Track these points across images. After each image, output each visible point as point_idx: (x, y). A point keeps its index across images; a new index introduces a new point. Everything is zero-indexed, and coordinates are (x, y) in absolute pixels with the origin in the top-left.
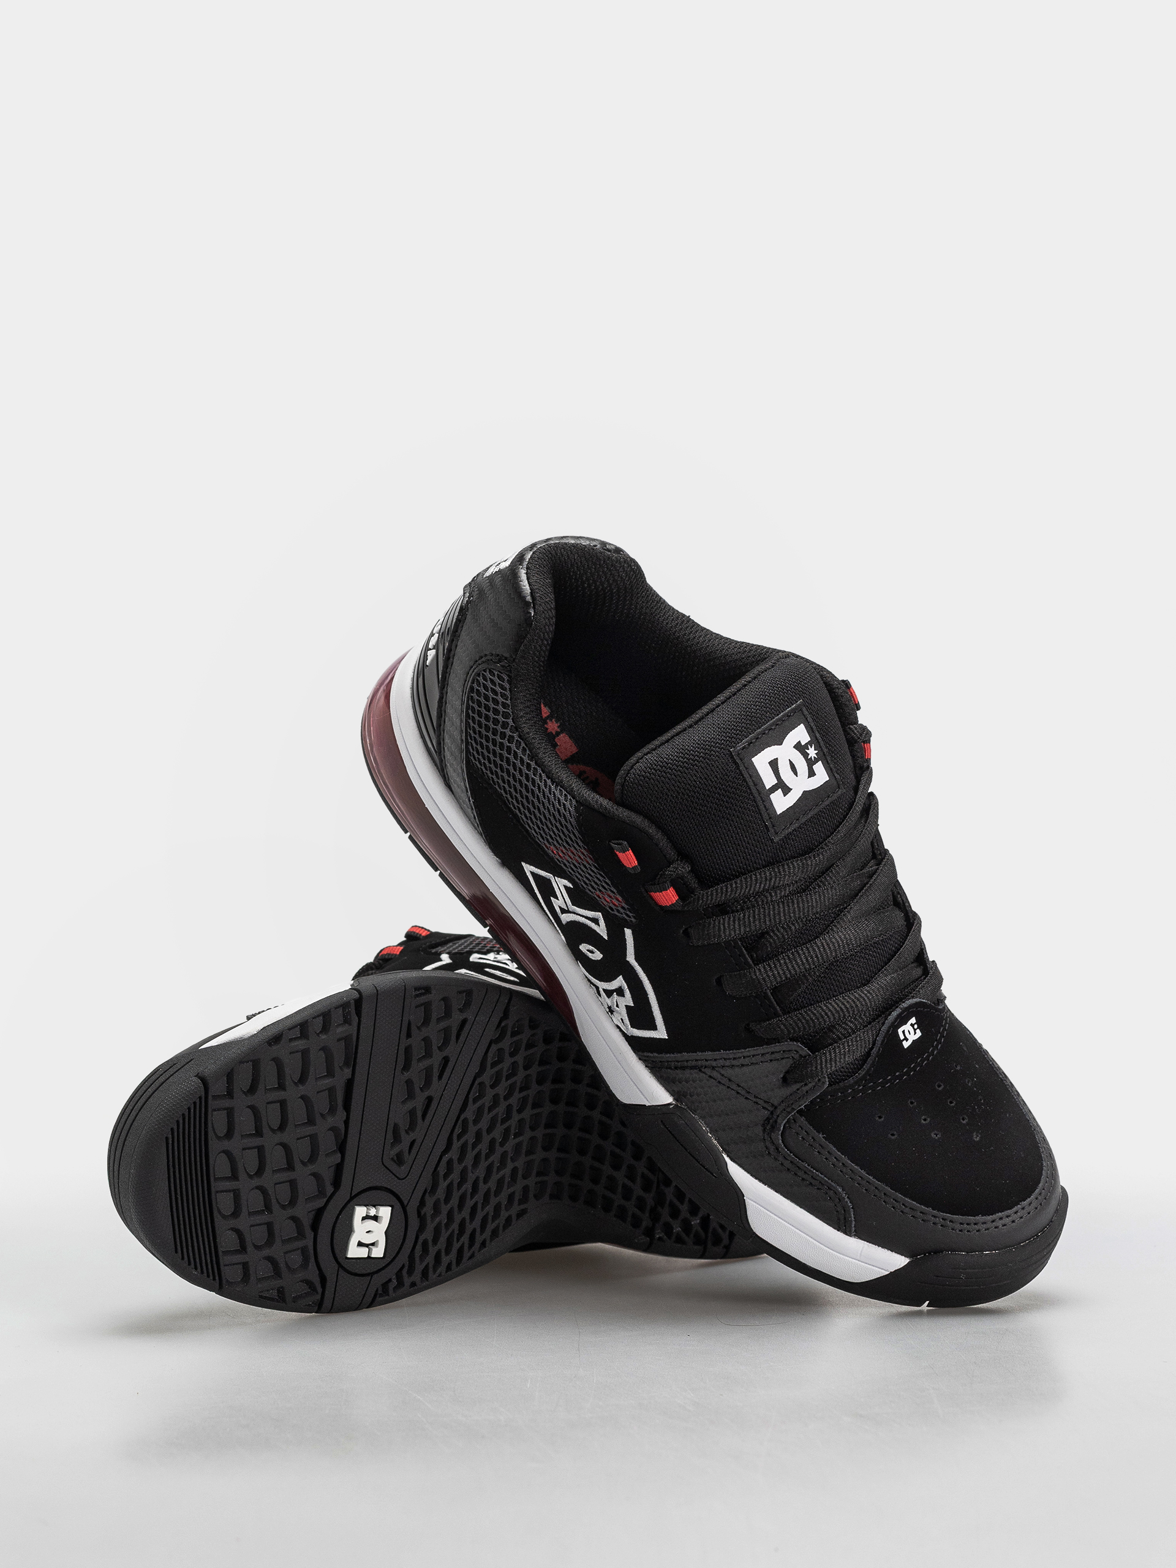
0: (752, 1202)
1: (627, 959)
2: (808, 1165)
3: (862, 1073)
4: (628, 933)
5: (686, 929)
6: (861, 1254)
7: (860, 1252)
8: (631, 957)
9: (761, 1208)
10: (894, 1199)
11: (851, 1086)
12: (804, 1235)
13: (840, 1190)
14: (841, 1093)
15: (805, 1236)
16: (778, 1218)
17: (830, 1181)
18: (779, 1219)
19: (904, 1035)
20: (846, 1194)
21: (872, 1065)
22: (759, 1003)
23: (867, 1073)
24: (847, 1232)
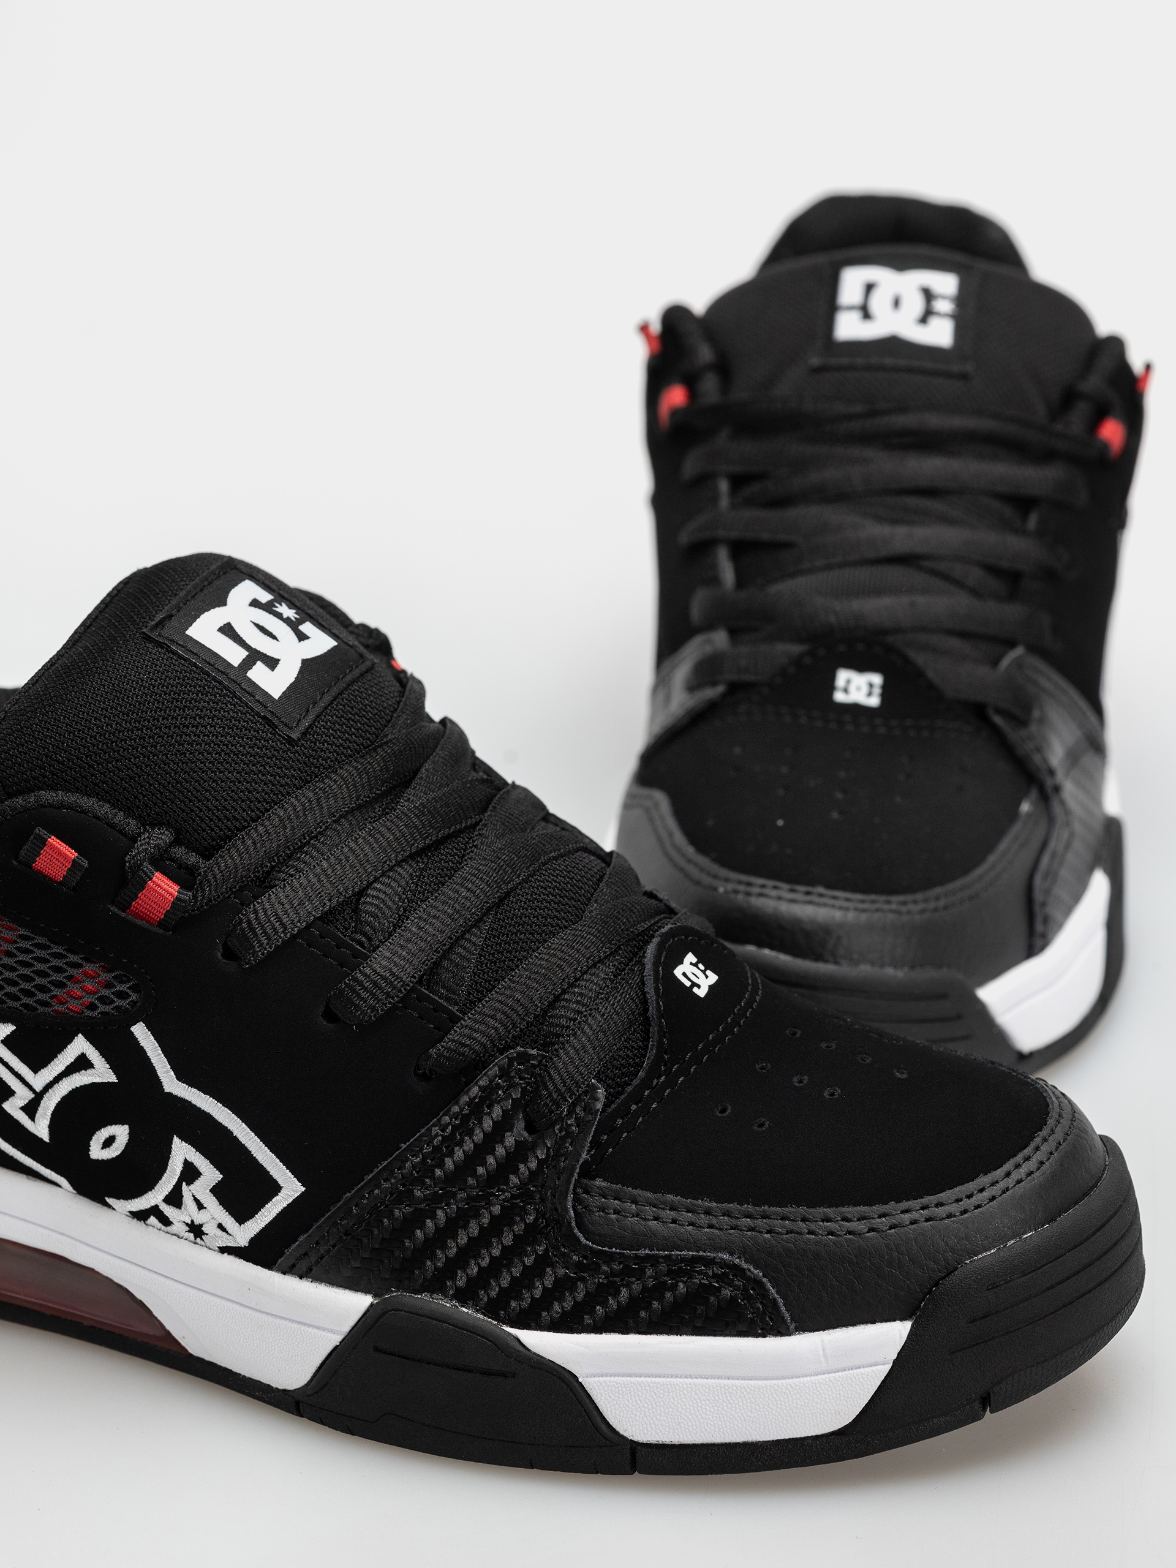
0: (597, 1379)
1: (167, 1090)
2: (651, 1249)
3: (651, 1053)
4: (140, 1032)
5: (225, 946)
6: (825, 1356)
7: (821, 1353)
8: (172, 1084)
9: (616, 1379)
10: (823, 1221)
11: (646, 1084)
12: (713, 1381)
13: (726, 1257)
14: (637, 1104)
15: (716, 1381)
16: (654, 1380)
17: (701, 1253)
18: (657, 1380)
19: (689, 979)
20: (739, 1257)
21: (662, 1034)
22: (415, 1014)
23: (661, 1050)
24: (780, 1330)
